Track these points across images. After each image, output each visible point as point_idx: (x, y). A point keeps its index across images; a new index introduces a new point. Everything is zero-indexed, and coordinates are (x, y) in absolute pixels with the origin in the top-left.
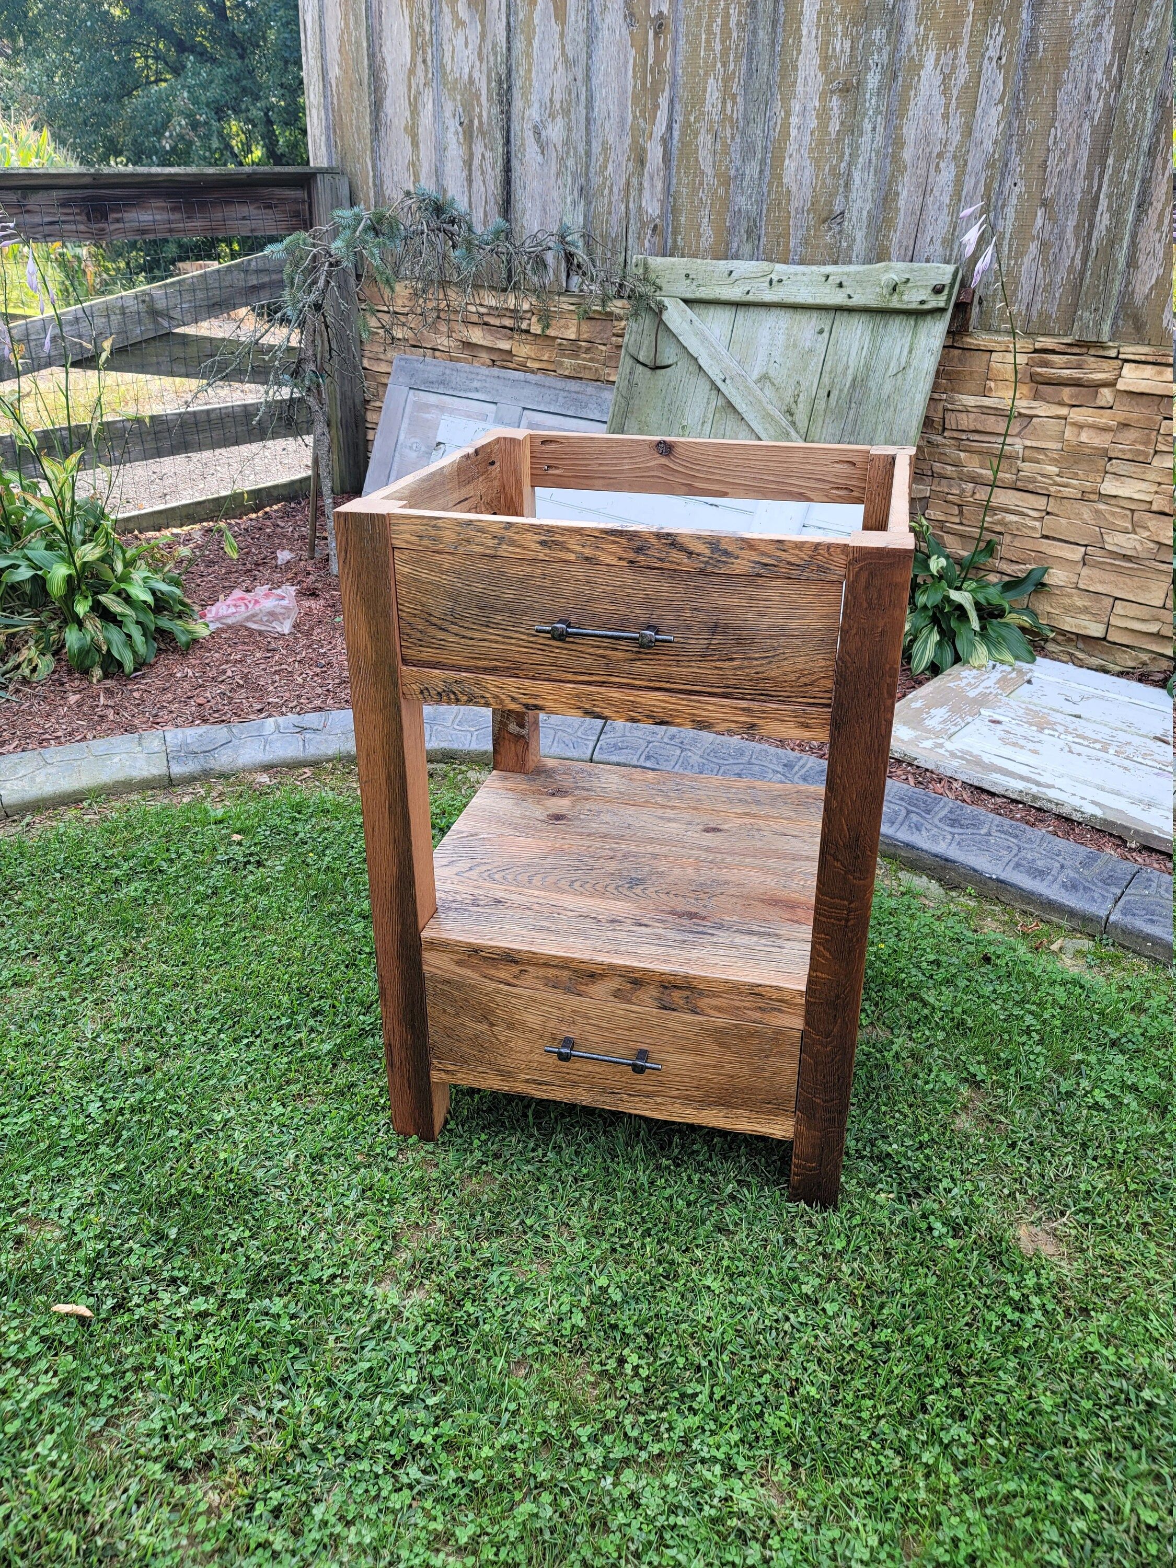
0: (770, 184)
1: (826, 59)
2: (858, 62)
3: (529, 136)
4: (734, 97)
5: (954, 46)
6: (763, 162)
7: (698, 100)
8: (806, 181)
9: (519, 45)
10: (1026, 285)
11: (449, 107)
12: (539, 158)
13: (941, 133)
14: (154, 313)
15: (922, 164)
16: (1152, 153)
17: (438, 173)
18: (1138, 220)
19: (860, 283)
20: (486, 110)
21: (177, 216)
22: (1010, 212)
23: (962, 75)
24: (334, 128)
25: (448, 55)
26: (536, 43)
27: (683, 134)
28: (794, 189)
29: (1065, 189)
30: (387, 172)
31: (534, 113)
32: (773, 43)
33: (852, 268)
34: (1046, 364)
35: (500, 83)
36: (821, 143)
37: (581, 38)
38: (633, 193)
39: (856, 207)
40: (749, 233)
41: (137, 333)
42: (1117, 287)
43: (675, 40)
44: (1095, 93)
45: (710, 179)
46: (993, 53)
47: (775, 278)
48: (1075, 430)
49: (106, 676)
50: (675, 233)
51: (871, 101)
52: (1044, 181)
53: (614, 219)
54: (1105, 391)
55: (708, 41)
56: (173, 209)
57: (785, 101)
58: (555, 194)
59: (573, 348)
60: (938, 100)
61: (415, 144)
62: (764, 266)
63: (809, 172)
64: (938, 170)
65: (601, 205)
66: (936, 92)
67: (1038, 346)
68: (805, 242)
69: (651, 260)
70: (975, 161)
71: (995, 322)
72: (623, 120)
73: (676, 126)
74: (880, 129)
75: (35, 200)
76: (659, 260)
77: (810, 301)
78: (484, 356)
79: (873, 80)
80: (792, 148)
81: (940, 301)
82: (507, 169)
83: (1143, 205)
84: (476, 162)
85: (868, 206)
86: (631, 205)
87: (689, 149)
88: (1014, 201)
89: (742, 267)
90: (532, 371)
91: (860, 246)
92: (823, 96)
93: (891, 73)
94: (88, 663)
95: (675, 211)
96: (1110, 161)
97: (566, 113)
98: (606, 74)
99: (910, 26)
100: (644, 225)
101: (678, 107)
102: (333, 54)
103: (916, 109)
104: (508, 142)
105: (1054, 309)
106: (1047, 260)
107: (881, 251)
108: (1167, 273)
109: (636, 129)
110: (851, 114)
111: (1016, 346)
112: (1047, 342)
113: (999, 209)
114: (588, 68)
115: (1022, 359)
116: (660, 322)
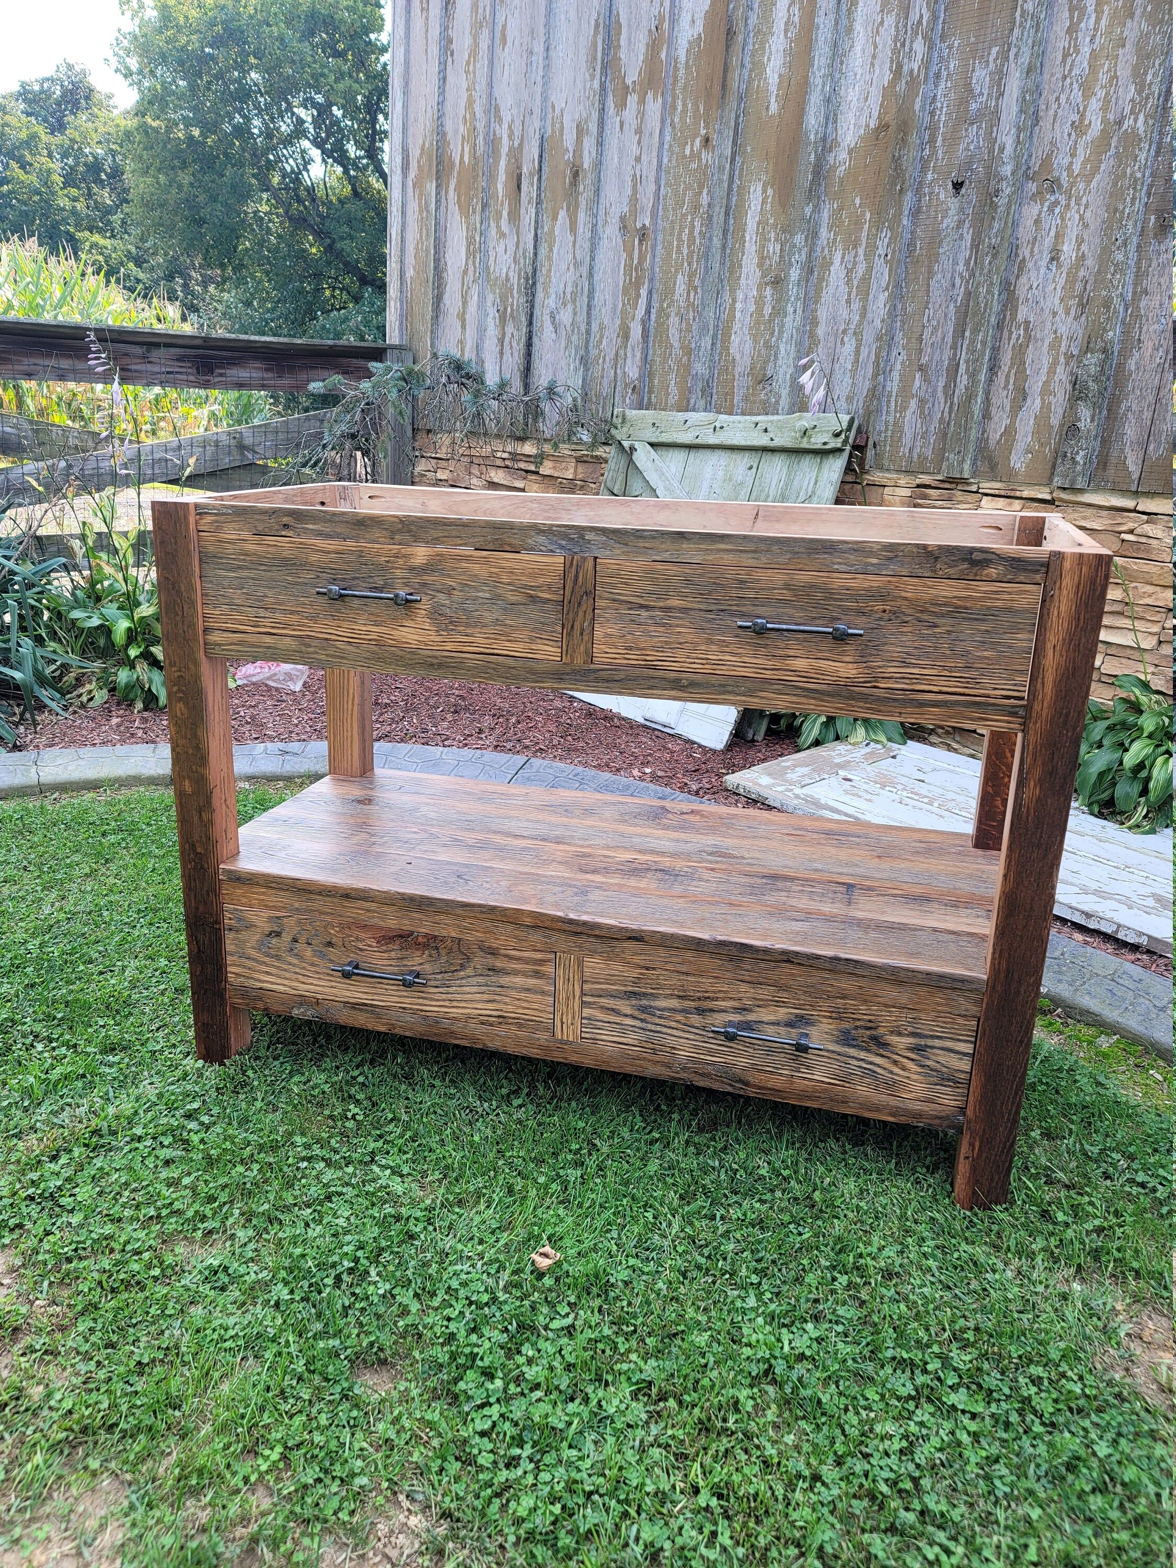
0: (721, 354)
1: (762, 258)
2: (784, 263)
3: (547, 318)
4: (696, 288)
5: (855, 247)
6: (714, 337)
7: (669, 291)
8: (747, 352)
9: (543, 251)
10: (908, 433)
11: (490, 298)
12: (553, 336)
13: (845, 315)
14: (242, 447)
15: (832, 339)
16: (1000, 326)
17: (478, 348)
18: (990, 381)
19: (780, 428)
20: (517, 300)
21: (270, 375)
22: (896, 375)
23: (861, 269)
24: (406, 316)
25: (492, 259)
26: (555, 250)
27: (659, 317)
28: (738, 358)
29: (936, 357)
30: (441, 346)
31: (551, 302)
32: (724, 247)
33: (776, 417)
34: (924, 496)
35: (527, 279)
36: (757, 323)
37: (587, 245)
38: (620, 362)
39: (781, 372)
40: (703, 391)
41: (226, 462)
42: (974, 434)
43: (654, 247)
44: (958, 281)
45: (677, 351)
46: (881, 251)
47: (718, 425)
49: (146, 709)
50: (650, 392)
51: (793, 291)
52: (921, 351)
53: (605, 382)
55: (678, 247)
56: (267, 370)
57: (733, 291)
58: (563, 363)
59: (571, 485)
60: (844, 289)
61: (463, 327)
62: (711, 416)
63: (749, 345)
64: (843, 343)
65: (596, 371)
66: (841, 283)
67: (918, 481)
68: (746, 399)
69: (628, 412)
70: (869, 336)
71: (886, 463)
72: (615, 306)
73: (653, 311)
74: (799, 311)
75: (155, 354)
76: (635, 412)
77: (743, 443)
79: (795, 274)
80: (736, 326)
81: (838, 443)
82: (529, 345)
83: (993, 369)
84: (507, 340)
85: (791, 370)
86: (618, 371)
87: (662, 327)
88: (898, 367)
89: (692, 417)
91: (784, 402)
92: (760, 288)
93: (809, 269)
94: (132, 696)
95: (651, 375)
96: (967, 334)
97: (574, 301)
98: (604, 272)
99: (824, 233)
100: (626, 385)
101: (655, 296)
102: (410, 260)
103: (827, 296)
104: (530, 323)
105: (929, 453)
106: (924, 414)
107: (800, 404)
108: (1013, 422)
109: (624, 313)
110: (779, 300)
111: (902, 482)
112: (925, 479)
113: (887, 373)
114: (591, 268)
115: (907, 492)
116: (631, 461)
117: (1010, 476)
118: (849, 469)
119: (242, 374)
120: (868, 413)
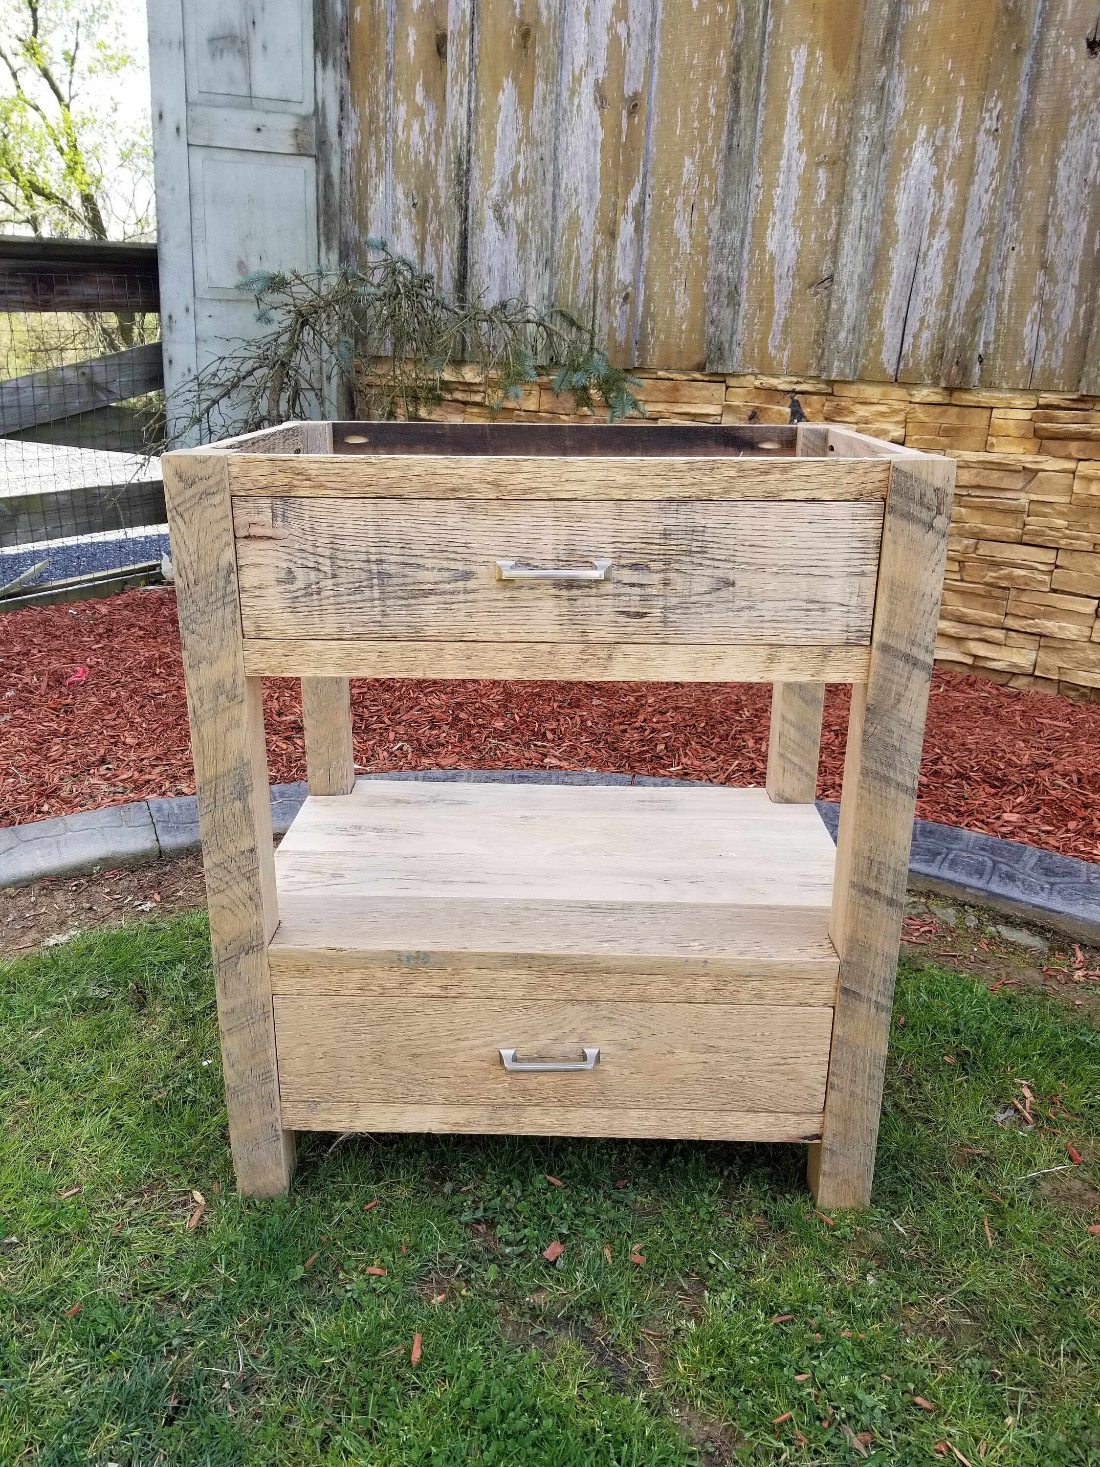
0: (752, 252)
1: (810, 134)
2: (844, 138)
3: (489, 214)
4: (712, 171)
5: (946, 120)
6: (744, 230)
7: (672, 175)
8: (791, 248)
9: (481, 129)
10: (1028, 343)
11: (401, 189)
12: (500, 233)
14: (93, 386)
15: (915, 230)
20: (443, 191)
22: (1009, 274)
23: (956, 147)
25: (402, 140)
26: (498, 127)
27: (657, 208)
28: (777, 255)
31: (494, 194)
32: (756, 120)
34: (1050, 419)
35: (458, 164)
36: (806, 212)
38: (602, 264)
39: (846, 271)
40: (729, 298)
43: (650, 119)
44: (1094, 161)
45: (686, 249)
46: (987, 126)
48: (1084, 483)
50: (648, 301)
51: (861, 172)
52: (1043, 246)
53: (581, 290)
55: (684, 120)
57: (768, 173)
58: (518, 268)
60: (931, 170)
63: (793, 239)
64: (931, 237)
65: (567, 275)
66: (928, 163)
67: (1042, 401)
70: (971, 227)
71: (995, 380)
72: (592, 195)
73: (649, 201)
74: (871, 198)
80: (774, 218)
82: (464, 246)
84: (429, 240)
85: (859, 269)
86: (600, 276)
87: (663, 221)
88: (1012, 264)
91: (851, 308)
92: (808, 169)
93: (881, 146)
95: (648, 280)
97: (532, 190)
98: (574, 153)
99: (899, 103)
100: (614, 293)
101: (651, 182)
103: (906, 180)
104: (465, 220)
105: (1059, 366)
106: (1049, 320)
109: (607, 204)
110: (840, 184)
111: (1018, 403)
112: (1051, 398)
113: (998, 271)
114: (555, 148)
115: (1026, 415)
119: (89, 291)
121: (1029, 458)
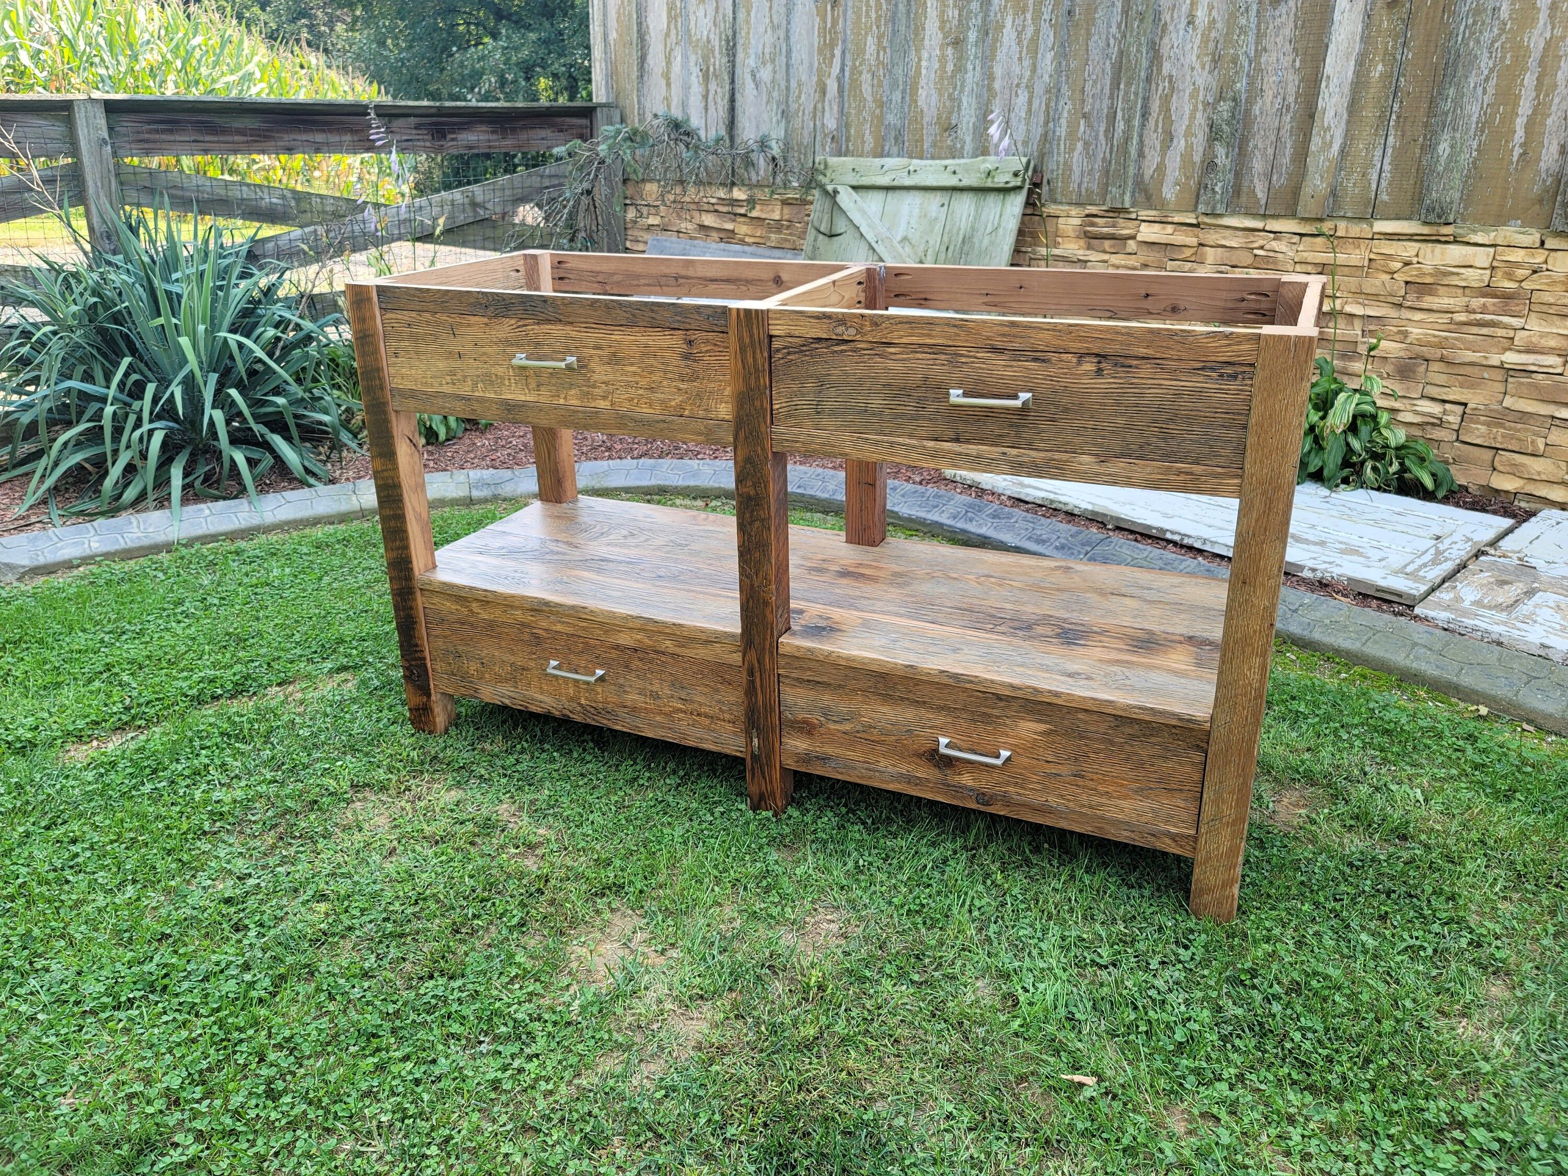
0: (910, 106)
1: (943, 22)
2: (963, 25)
3: (748, 77)
4: (885, 48)
5: (1023, 13)
6: (904, 92)
7: (861, 51)
8: (933, 104)
9: (741, 15)
10: (1077, 171)
11: (693, 58)
12: (755, 92)
13: (1018, 71)
14: (474, 205)
15: (1007, 91)
16: (1148, 80)
17: (684, 105)
18: (1143, 126)
19: (967, 171)
20: (719, 60)
21: (494, 137)
22: (1063, 122)
23: (1029, 32)
24: (612, 75)
25: (692, 23)
26: (753, 14)
27: (852, 74)
28: (925, 109)
29: (1097, 106)
30: (648, 105)
31: (752, 62)
32: (908, 12)
33: (962, 161)
34: (1093, 225)
35: (728, 41)
36: (942, 78)
37: (783, 10)
38: (819, 114)
39: (965, 120)
40: (896, 139)
41: (461, 219)
42: (1131, 171)
43: (845, 12)
44: (1112, 41)
45: (870, 104)
46: (1046, 17)
47: (912, 169)
49: (428, 443)
50: (848, 140)
51: (972, 51)
52: (1084, 101)
53: (806, 133)
54: (1131, 242)
55: (867, 12)
56: (493, 132)
57: (918, 51)
58: (765, 116)
59: (778, 226)
60: (1015, 48)
61: (668, 85)
62: (904, 161)
63: (935, 98)
64: (1017, 95)
65: (797, 123)
66: (1013, 43)
67: (1087, 212)
68: (934, 145)
69: (828, 159)
70: (1039, 89)
71: (1059, 197)
72: (811, 65)
73: (847, 69)
74: (978, 68)
75: (397, 124)
76: (835, 159)
77: (935, 184)
78: (715, 235)
79: (972, 36)
80: (923, 82)
81: (1017, 182)
82: (732, 100)
83: (1145, 115)
84: (711, 97)
85: (973, 119)
86: (817, 123)
87: (856, 84)
88: (1065, 114)
89: (889, 162)
90: (748, 244)
91: (969, 147)
92: (942, 48)
93: (984, 32)
95: (847, 126)
96: (1122, 86)
97: (773, 61)
98: (800, 34)
100: (826, 135)
101: (848, 56)
102: (612, 23)
103: (1001, 55)
104: (733, 81)
105: (1095, 187)
106: (1089, 154)
107: (983, 150)
108: (1163, 160)
109: (819, 70)
110: (960, 59)
111: (1073, 213)
112: (1092, 210)
113: (1056, 120)
114: (788, 31)
115: (1078, 221)
116: (835, 203)
117: (1162, 205)
118: (1029, 203)
119: (474, 139)
120: (1042, 155)
121: (1081, 252)
